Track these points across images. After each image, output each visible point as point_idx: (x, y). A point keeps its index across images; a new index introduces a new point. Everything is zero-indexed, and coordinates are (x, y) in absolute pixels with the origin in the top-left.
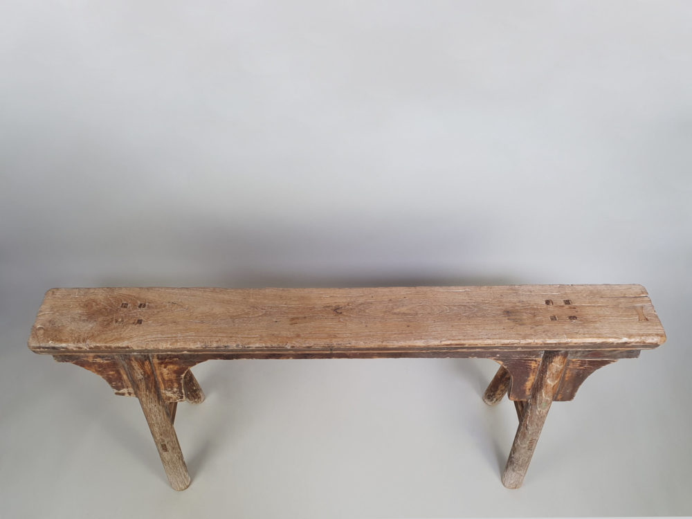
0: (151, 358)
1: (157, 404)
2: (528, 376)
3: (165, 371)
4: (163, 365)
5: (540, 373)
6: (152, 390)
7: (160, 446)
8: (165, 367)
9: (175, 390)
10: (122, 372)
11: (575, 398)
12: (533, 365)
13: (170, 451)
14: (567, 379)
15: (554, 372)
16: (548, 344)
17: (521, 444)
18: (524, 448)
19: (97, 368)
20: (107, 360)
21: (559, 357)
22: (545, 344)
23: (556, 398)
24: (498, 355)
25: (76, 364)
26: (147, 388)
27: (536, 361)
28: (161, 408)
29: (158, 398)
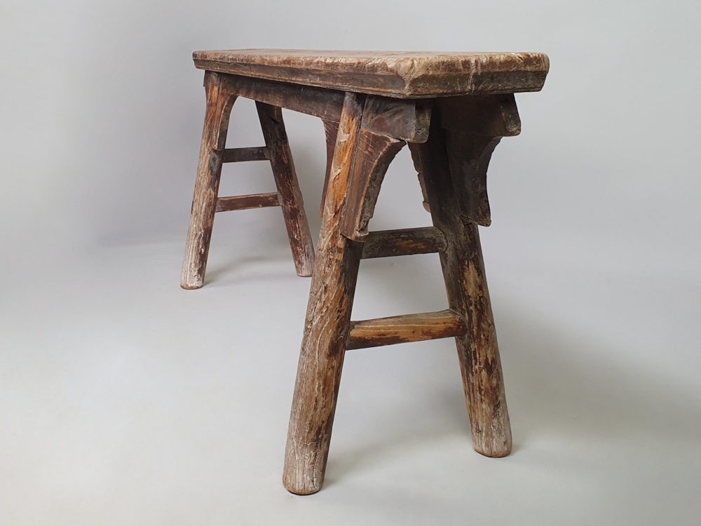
14: (355, 178)
28: (206, 150)
29: (209, 137)
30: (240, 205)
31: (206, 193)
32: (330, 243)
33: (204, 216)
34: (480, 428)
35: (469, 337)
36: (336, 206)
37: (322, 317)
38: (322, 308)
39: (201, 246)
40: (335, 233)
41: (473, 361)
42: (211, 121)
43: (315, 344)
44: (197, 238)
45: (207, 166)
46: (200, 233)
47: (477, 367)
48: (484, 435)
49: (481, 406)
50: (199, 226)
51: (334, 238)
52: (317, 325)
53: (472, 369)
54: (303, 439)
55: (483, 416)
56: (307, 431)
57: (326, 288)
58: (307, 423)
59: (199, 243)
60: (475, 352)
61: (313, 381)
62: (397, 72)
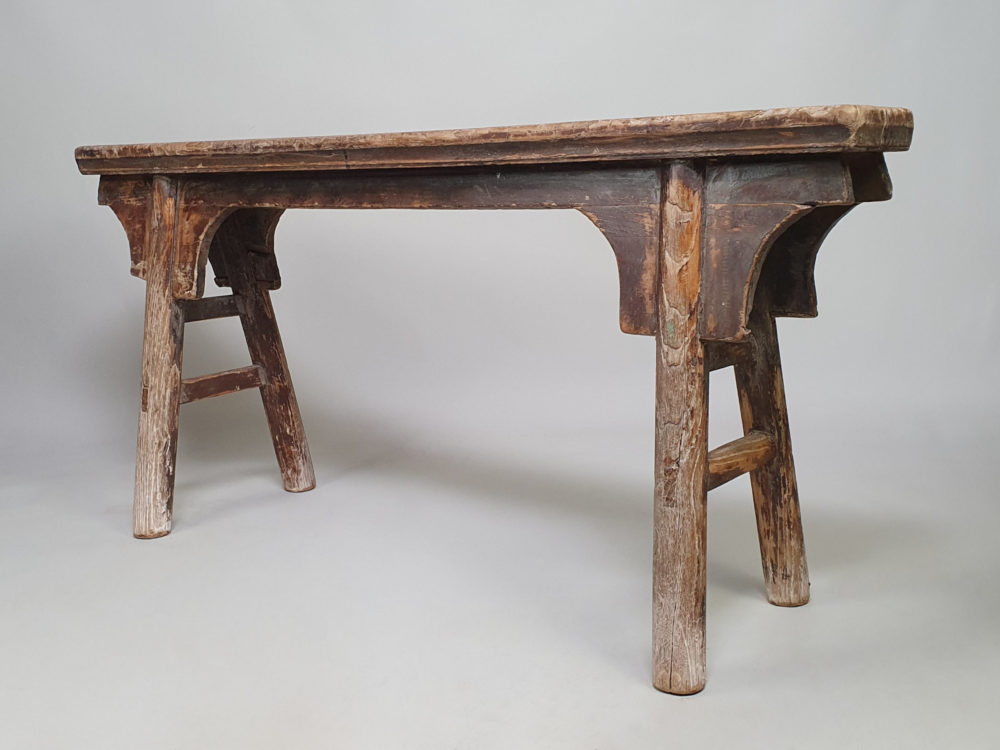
0: (178, 198)
1: (161, 292)
2: (645, 258)
3: (187, 225)
4: (187, 214)
8: (188, 219)
9: (188, 267)
10: (147, 225)
12: (648, 223)
13: (150, 412)
15: (673, 227)
19: (127, 216)
20: (139, 201)
21: (674, 183)
24: (587, 198)
25: (113, 208)
27: (649, 211)
28: (164, 302)
29: (166, 280)
30: (212, 389)
31: (168, 373)
32: (689, 354)
33: (170, 410)
34: (788, 573)
35: (779, 460)
36: (690, 305)
37: (692, 450)
38: (690, 440)
39: (168, 462)
40: (694, 339)
41: (783, 489)
42: (168, 255)
43: (689, 487)
44: (162, 449)
45: (166, 328)
46: (165, 440)
47: (786, 496)
48: (792, 579)
49: (790, 544)
50: (162, 429)
51: (693, 346)
52: (688, 462)
53: (780, 500)
54: (691, 615)
55: (792, 556)
56: (694, 604)
57: (692, 412)
58: (693, 593)
59: (165, 457)
60: (784, 477)
61: (693, 536)
62: (835, 120)
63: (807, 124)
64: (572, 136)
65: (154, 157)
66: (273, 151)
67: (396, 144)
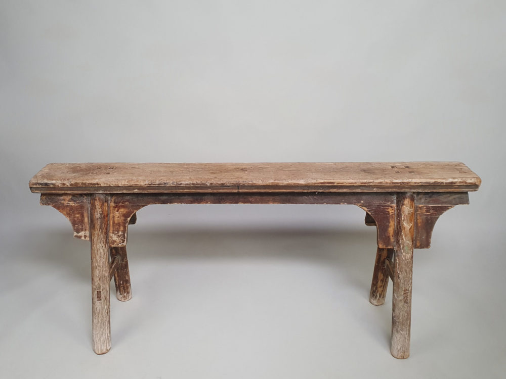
0: (109, 202)
1: (104, 246)
2: (389, 223)
3: (117, 214)
4: (116, 209)
5: (397, 218)
6: (104, 231)
7: (96, 292)
8: (117, 211)
9: (120, 233)
10: (85, 215)
11: (431, 244)
12: (390, 211)
13: (103, 300)
14: (420, 225)
15: (407, 214)
16: (395, 183)
17: (398, 297)
18: (401, 300)
19: (68, 211)
20: (77, 203)
21: (408, 199)
22: (393, 183)
23: (416, 245)
24: (362, 202)
25: (54, 207)
26: (101, 227)
27: (391, 207)
28: (105, 250)
29: (106, 241)
62: (475, 183)
63: (465, 184)
64: (366, 185)
65: (101, 187)
66: (192, 185)
67: (271, 184)
